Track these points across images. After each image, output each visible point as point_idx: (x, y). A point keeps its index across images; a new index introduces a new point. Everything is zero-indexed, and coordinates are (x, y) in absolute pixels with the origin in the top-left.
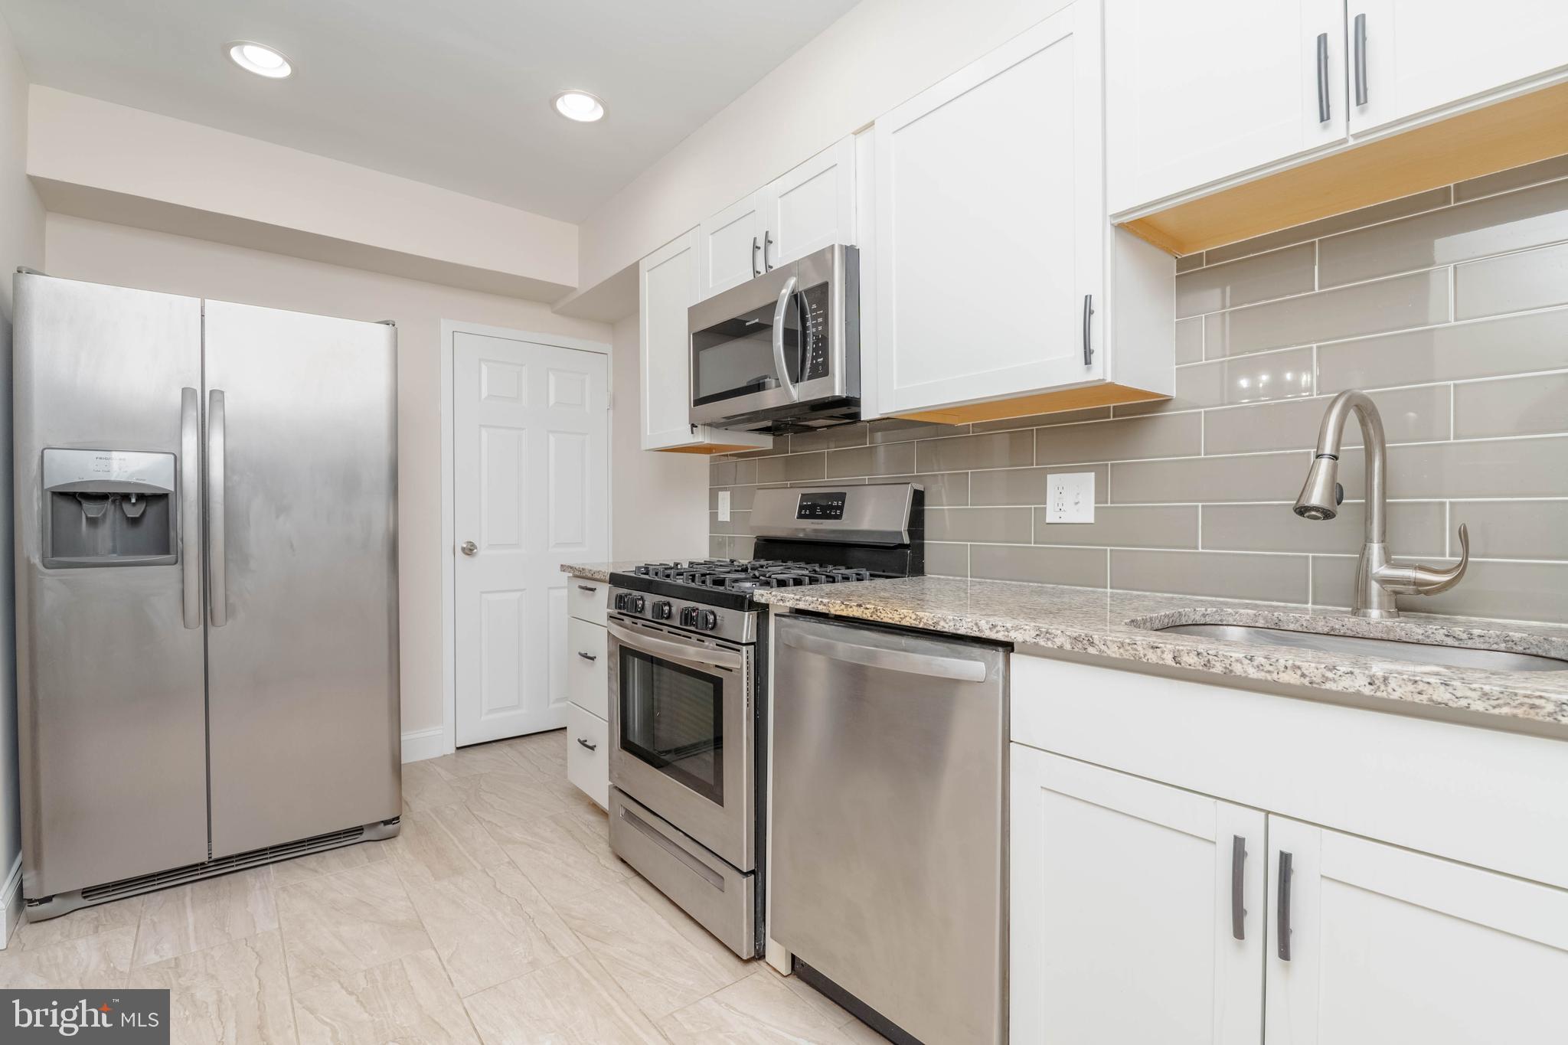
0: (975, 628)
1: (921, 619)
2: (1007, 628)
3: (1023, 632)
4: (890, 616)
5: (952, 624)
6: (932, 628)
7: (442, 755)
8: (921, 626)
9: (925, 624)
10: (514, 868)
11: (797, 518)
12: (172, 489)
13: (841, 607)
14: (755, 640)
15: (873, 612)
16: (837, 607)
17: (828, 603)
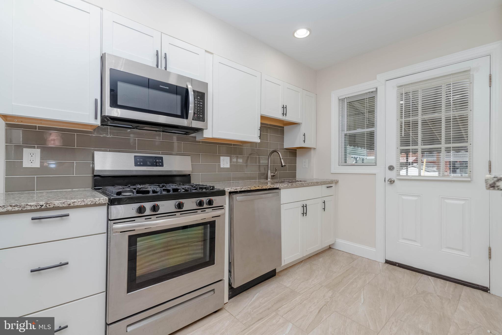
13: (254, 188)
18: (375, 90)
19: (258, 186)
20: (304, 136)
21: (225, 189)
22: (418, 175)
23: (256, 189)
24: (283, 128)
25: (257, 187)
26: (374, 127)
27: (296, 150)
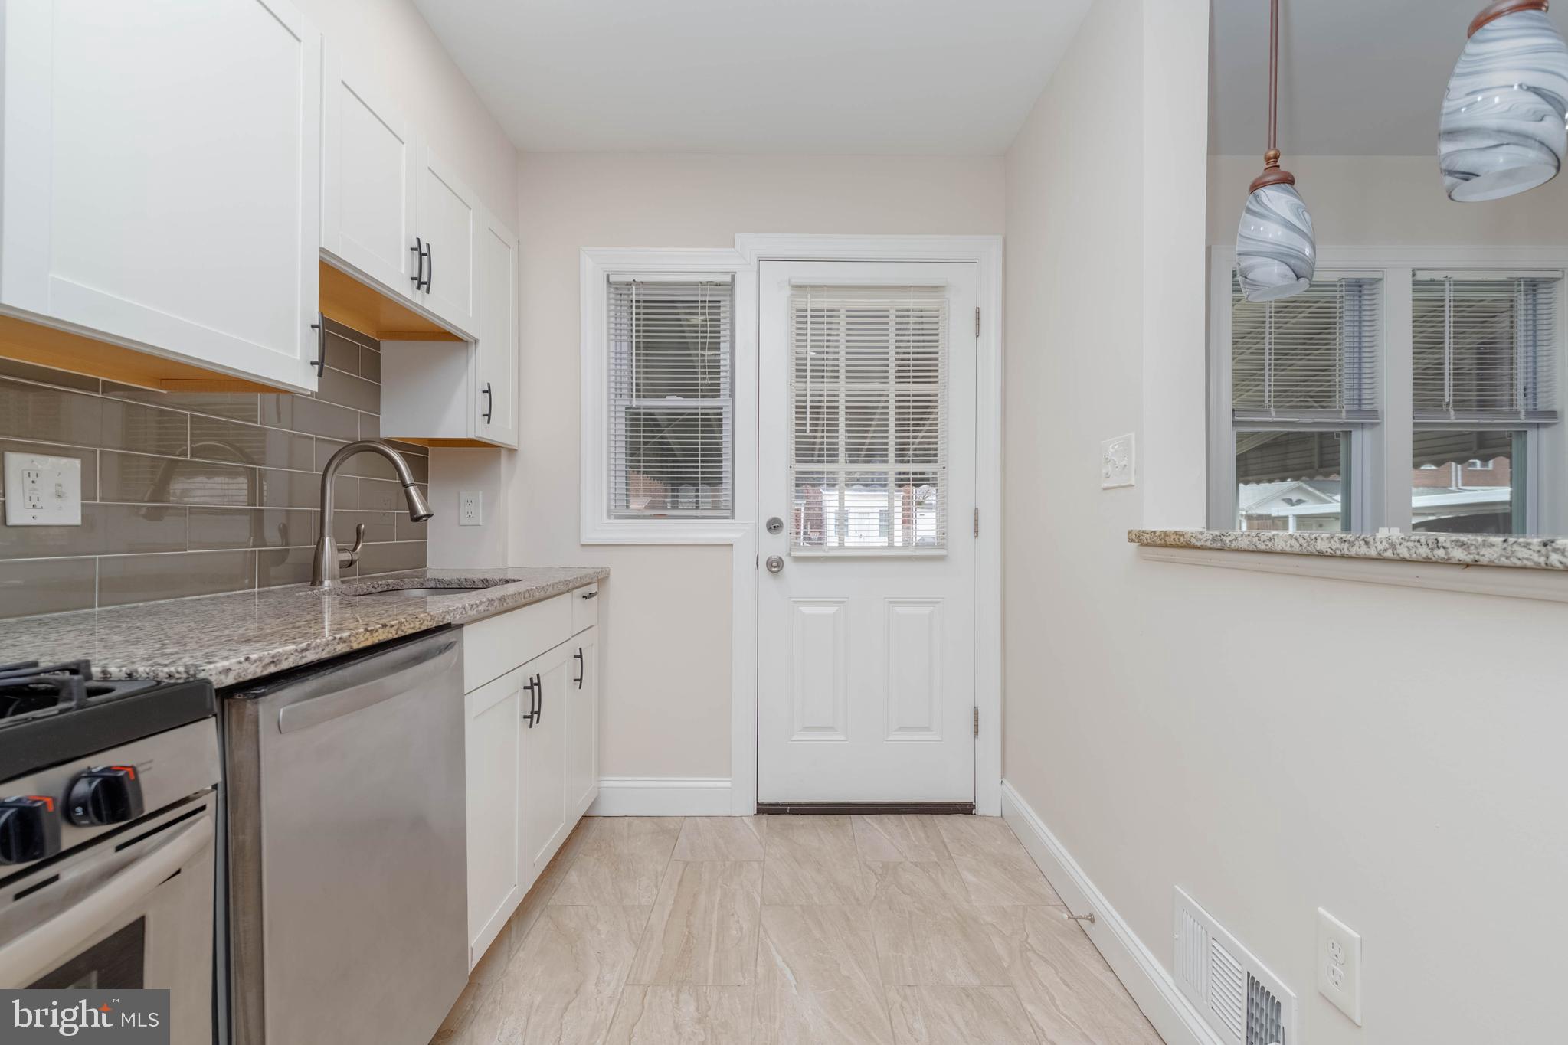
13: (366, 636)
17: (350, 636)
18: (728, 279)
19: (384, 626)
20: (487, 394)
21: (201, 675)
22: (837, 545)
23: (376, 641)
24: (377, 345)
25: (380, 631)
26: (719, 396)
27: (426, 451)
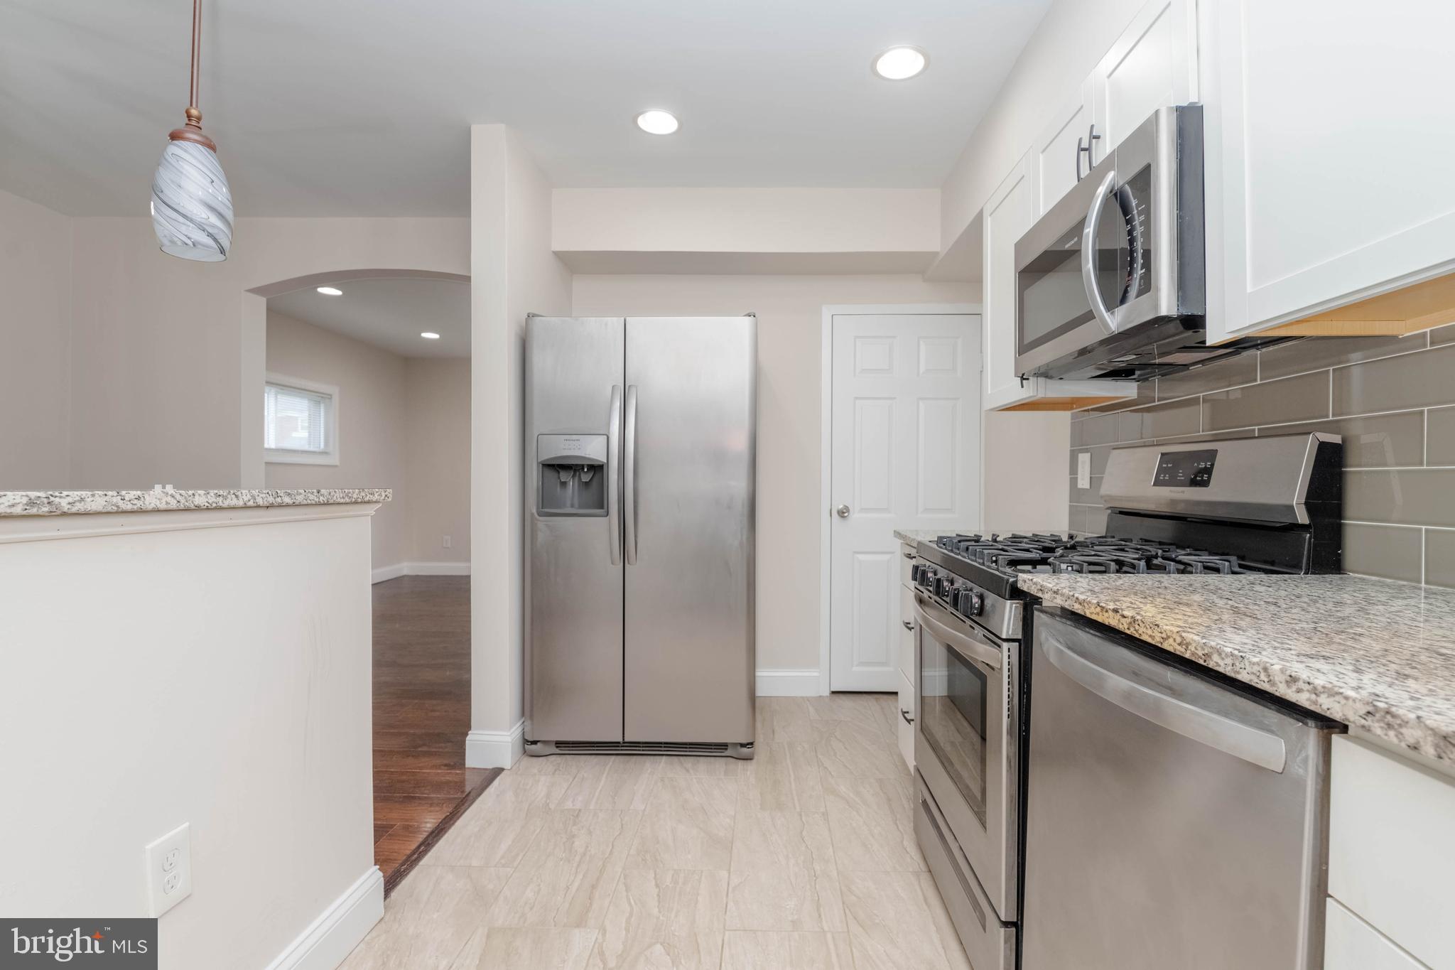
0: (1263, 677)
1: (1188, 645)
2: (1315, 688)
3: (1343, 701)
4: (1150, 632)
5: (1229, 661)
6: (1201, 662)
7: (818, 695)
8: (1187, 655)
9: (1193, 654)
10: (825, 820)
11: (1154, 485)
12: (606, 461)
13: (1097, 609)
14: (1020, 637)
15: (1131, 623)
16: (1092, 609)
17: (1084, 601)
